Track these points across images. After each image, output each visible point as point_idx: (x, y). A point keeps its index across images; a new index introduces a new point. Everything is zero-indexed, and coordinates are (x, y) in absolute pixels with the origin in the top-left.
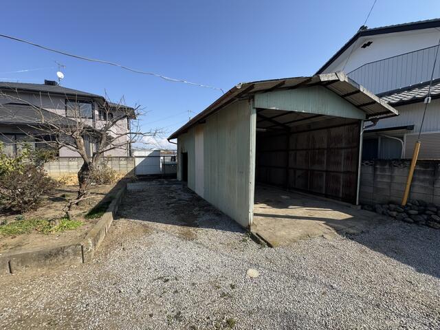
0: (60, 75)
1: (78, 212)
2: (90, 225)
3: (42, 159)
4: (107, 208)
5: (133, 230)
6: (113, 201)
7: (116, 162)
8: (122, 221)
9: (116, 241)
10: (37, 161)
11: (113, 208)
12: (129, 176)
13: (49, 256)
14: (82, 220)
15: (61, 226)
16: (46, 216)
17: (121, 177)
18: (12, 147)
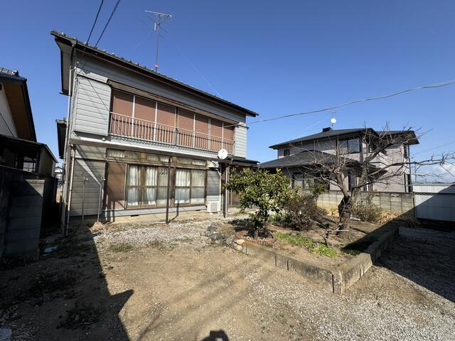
0: (333, 121)
1: (337, 242)
2: (344, 259)
3: (317, 192)
4: (366, 248)
5: (397, 288)
6: (374, 243)
7: (385, 198)
8: (384, 270)
9: (371, 290)
10: (314, 193)
11: (373, 251)
12: (403, 217)
13: (310, 270)
14: (338, 252)
15: (320, 250)
16: (313, 238)
17: (392, 217)
18: (301, 182)
